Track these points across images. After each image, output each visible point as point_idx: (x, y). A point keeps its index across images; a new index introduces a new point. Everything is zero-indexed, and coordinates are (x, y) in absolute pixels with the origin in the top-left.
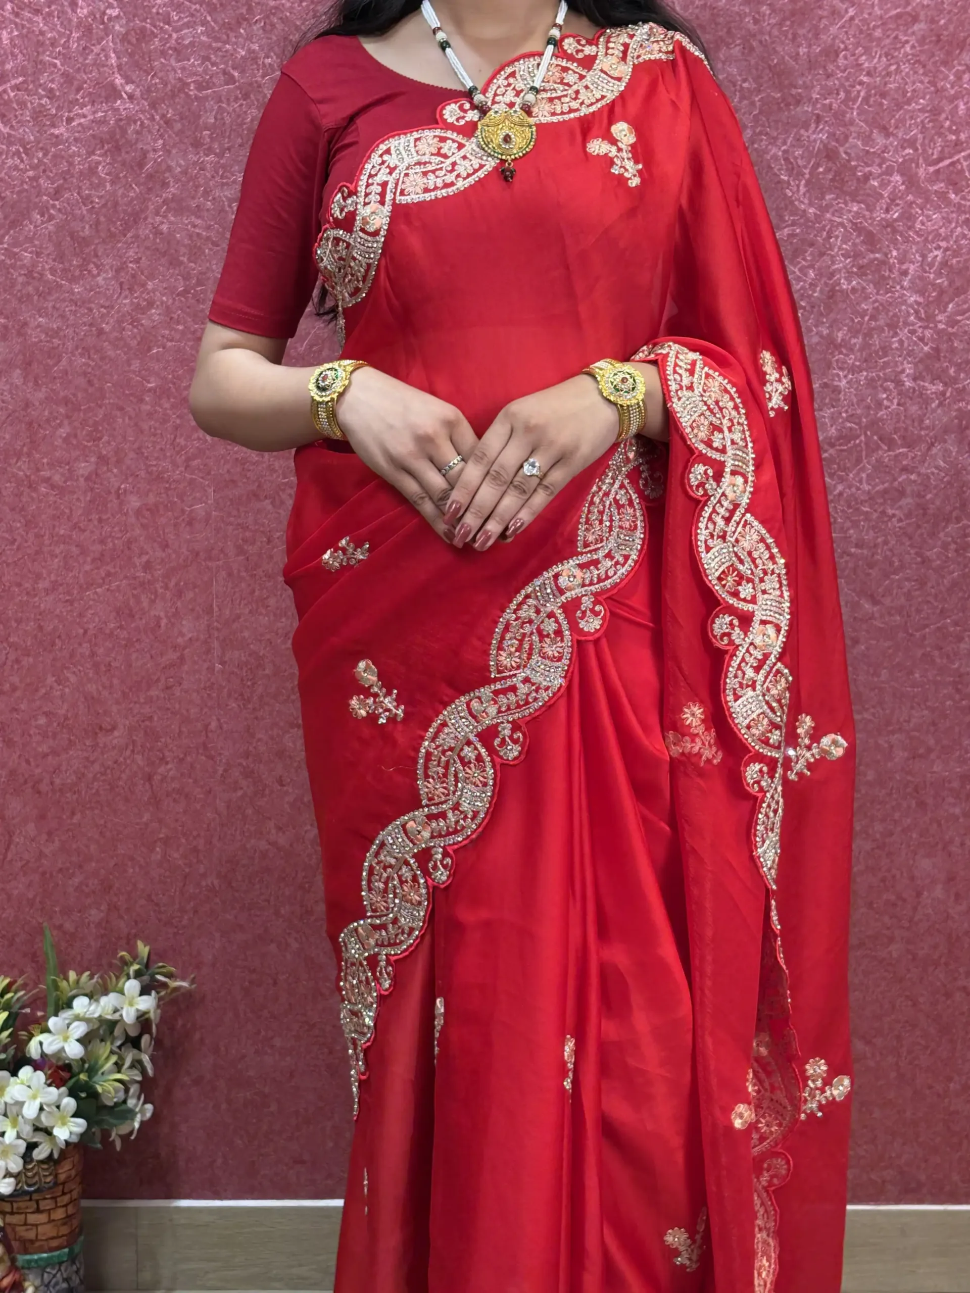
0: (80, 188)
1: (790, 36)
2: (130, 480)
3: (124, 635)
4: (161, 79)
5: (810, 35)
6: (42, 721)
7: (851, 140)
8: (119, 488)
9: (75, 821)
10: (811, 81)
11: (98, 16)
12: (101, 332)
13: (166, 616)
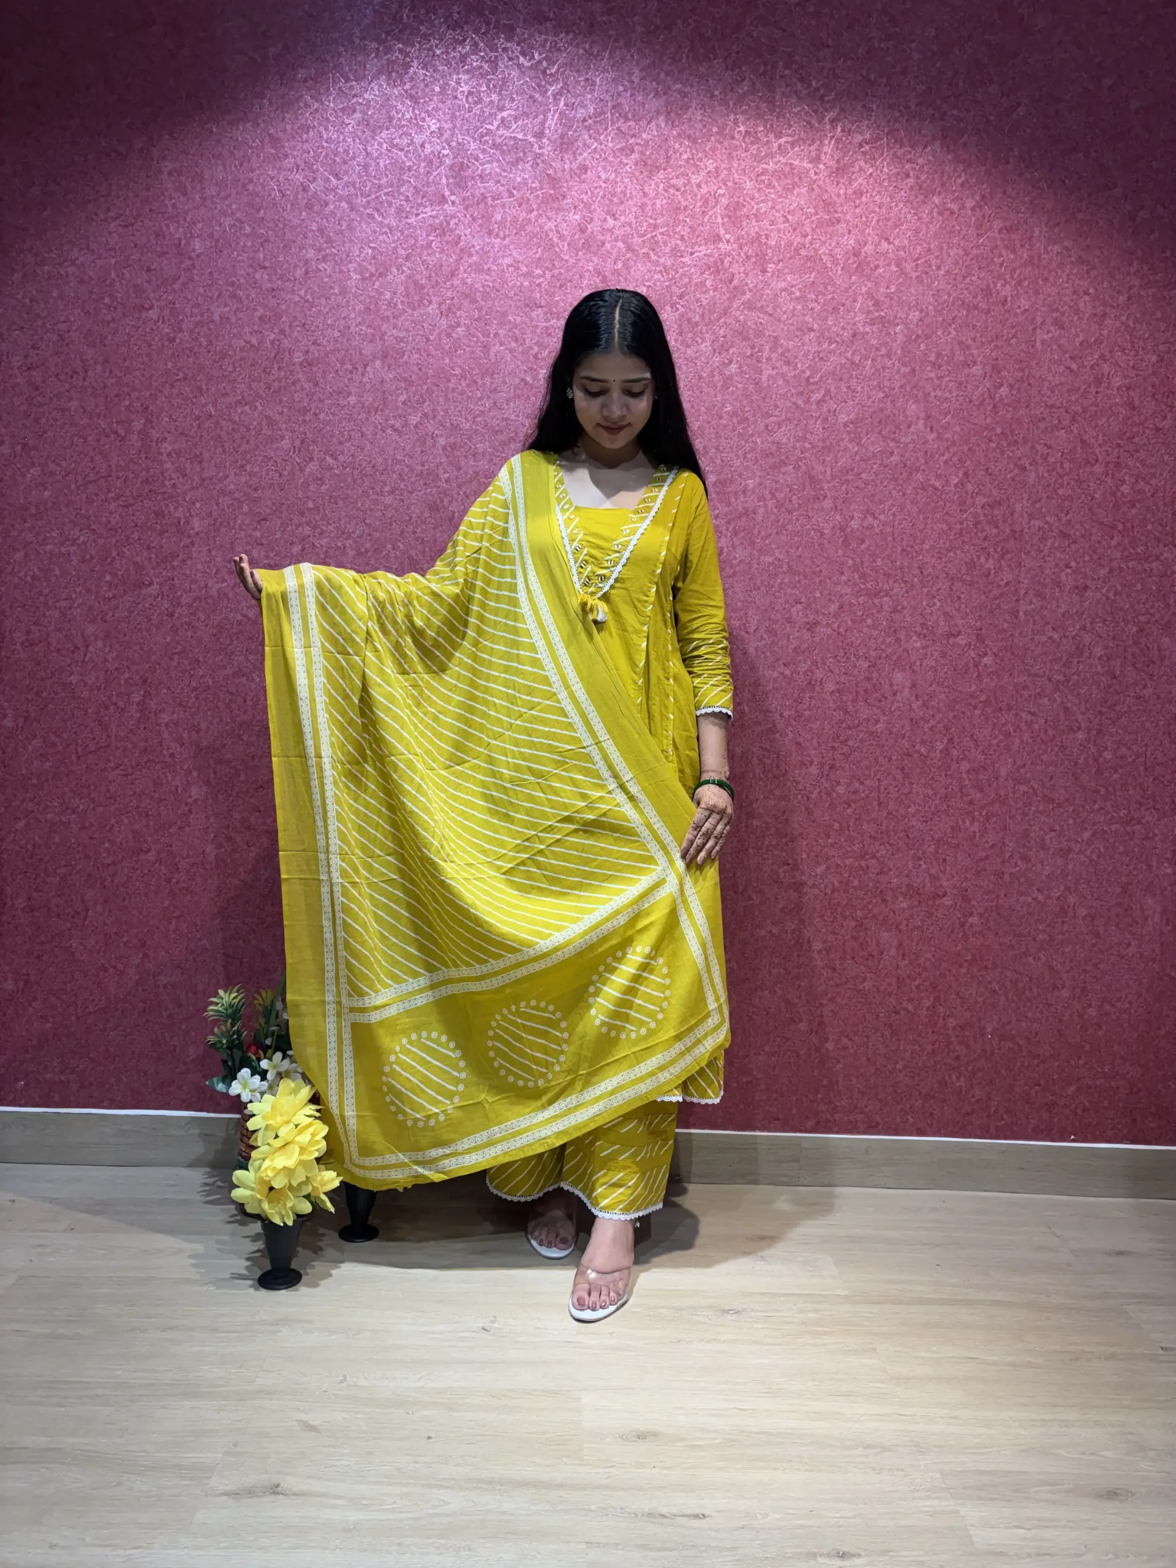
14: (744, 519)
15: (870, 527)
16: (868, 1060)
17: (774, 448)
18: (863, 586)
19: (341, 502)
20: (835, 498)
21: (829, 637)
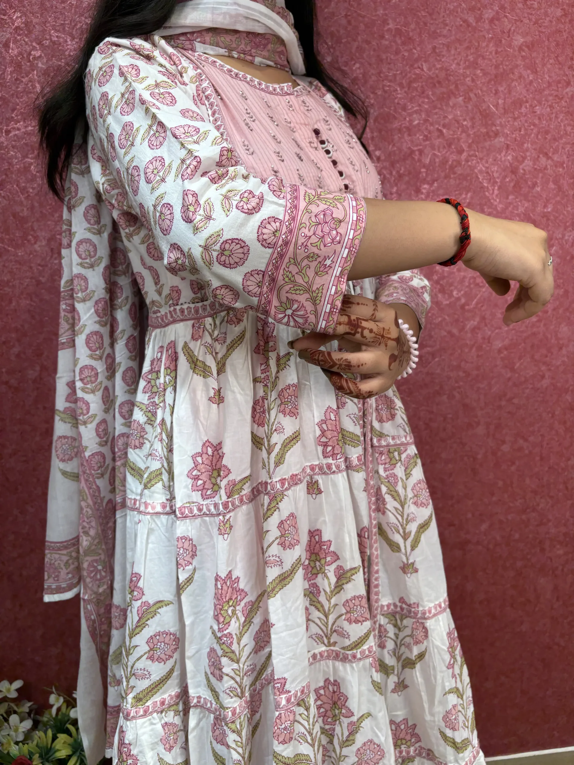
0: (18, 181)
1: (494, 92)
5: (506, 91)
7: (526, 161)
10: (505, 122)
11: (25, 56)
12: (39, 283)
17: (442, 75)
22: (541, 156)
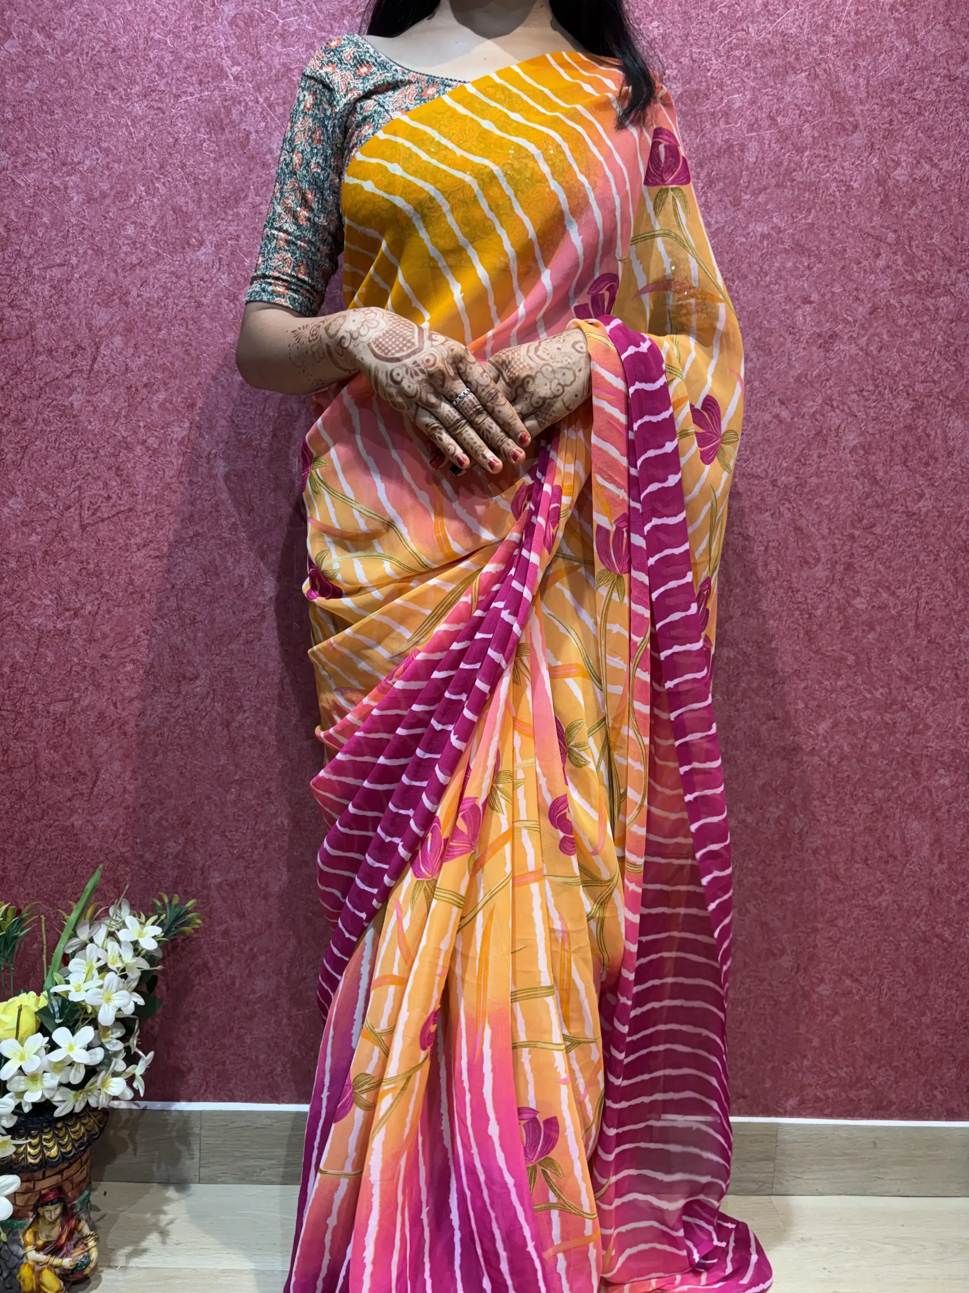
2: (221, 445)
3: (209, 591)
4: (266, 63)
6: (130, 667)
8: (210, 453)
9: (157, 761)
12: (199, 305)
13: (250, 577)
14: (725, 160)
15: (925, 181)
16: (881, 1010)
17: (777, 41)
18: (908, 277)
19: (59, 112)
20: (872, 132)
21: (853, 359)
22: (922, 161)
